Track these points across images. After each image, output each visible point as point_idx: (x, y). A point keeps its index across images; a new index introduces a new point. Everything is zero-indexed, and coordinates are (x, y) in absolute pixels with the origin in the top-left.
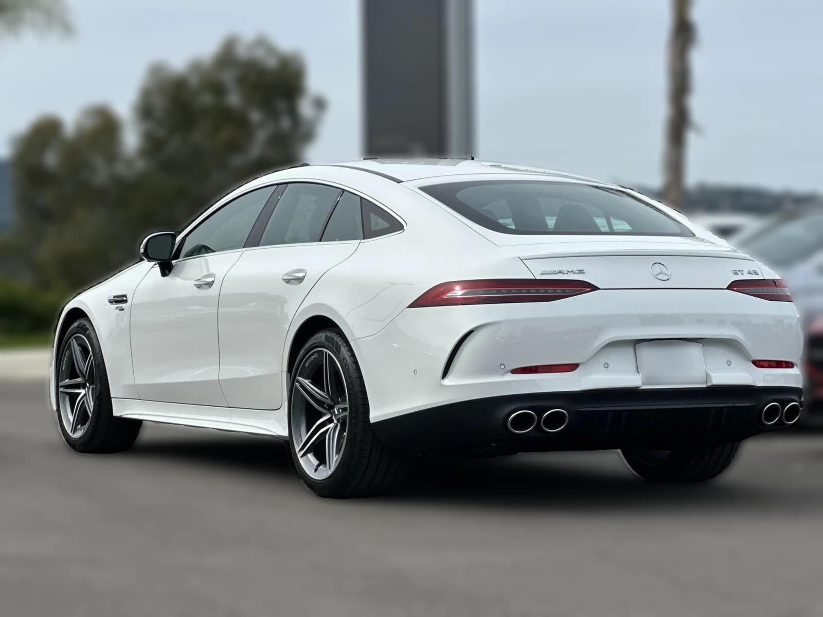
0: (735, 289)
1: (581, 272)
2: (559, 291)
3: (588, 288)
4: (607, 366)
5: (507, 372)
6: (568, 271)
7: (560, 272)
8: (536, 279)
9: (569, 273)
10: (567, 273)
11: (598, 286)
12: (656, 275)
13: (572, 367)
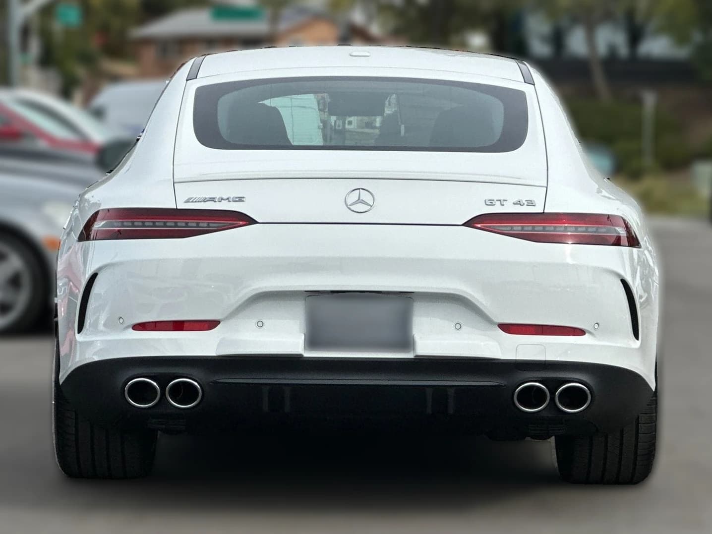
0: (479, 226)
1: (240, 199)
2: (204, 224)
3: (241, 221)
4: (260, 325)
5: (127, 327)
6: (222, 199)
7: (212, 200)
8: (177, 208)
9: (223, 201)
10: (220, 201)
11: (256, 219)
12: (350, 205)
13: (210, 325)
